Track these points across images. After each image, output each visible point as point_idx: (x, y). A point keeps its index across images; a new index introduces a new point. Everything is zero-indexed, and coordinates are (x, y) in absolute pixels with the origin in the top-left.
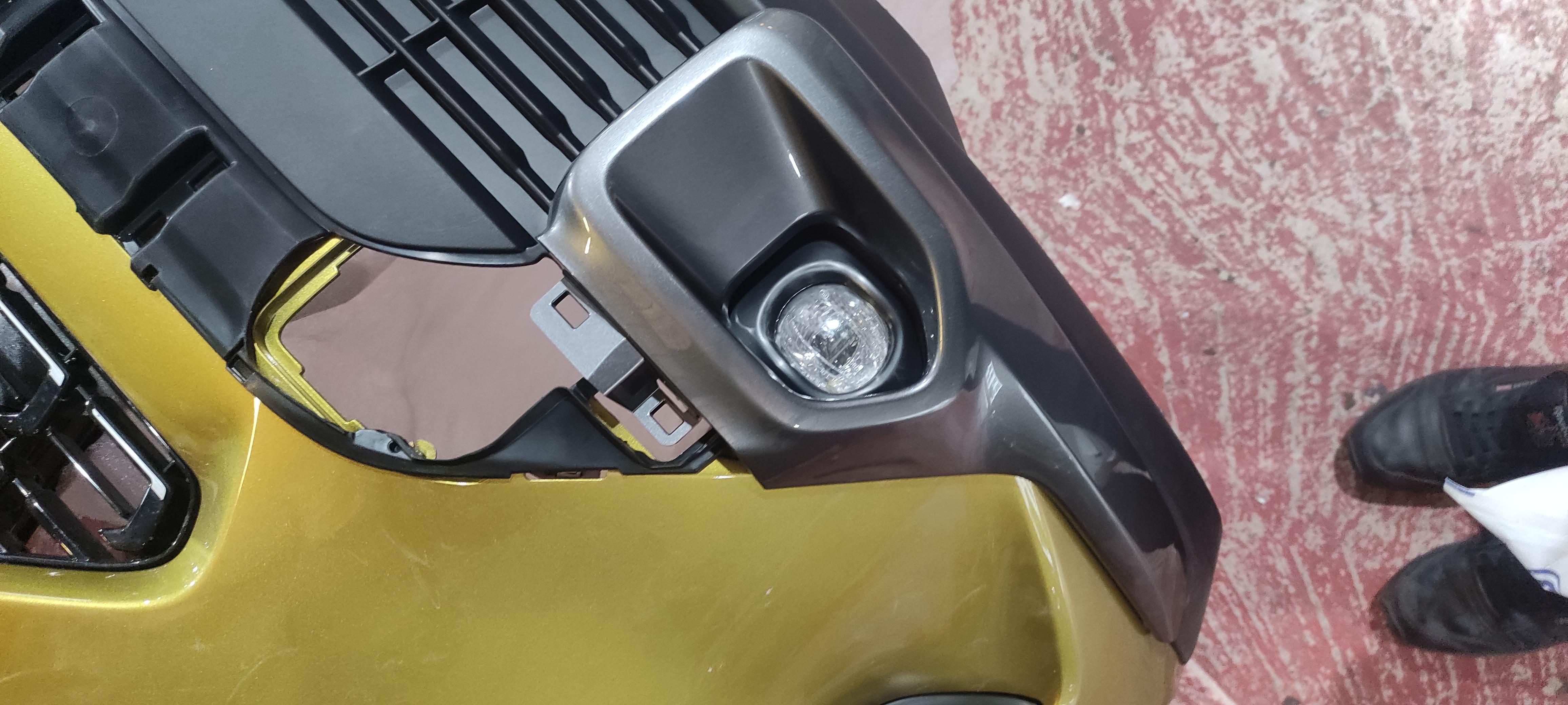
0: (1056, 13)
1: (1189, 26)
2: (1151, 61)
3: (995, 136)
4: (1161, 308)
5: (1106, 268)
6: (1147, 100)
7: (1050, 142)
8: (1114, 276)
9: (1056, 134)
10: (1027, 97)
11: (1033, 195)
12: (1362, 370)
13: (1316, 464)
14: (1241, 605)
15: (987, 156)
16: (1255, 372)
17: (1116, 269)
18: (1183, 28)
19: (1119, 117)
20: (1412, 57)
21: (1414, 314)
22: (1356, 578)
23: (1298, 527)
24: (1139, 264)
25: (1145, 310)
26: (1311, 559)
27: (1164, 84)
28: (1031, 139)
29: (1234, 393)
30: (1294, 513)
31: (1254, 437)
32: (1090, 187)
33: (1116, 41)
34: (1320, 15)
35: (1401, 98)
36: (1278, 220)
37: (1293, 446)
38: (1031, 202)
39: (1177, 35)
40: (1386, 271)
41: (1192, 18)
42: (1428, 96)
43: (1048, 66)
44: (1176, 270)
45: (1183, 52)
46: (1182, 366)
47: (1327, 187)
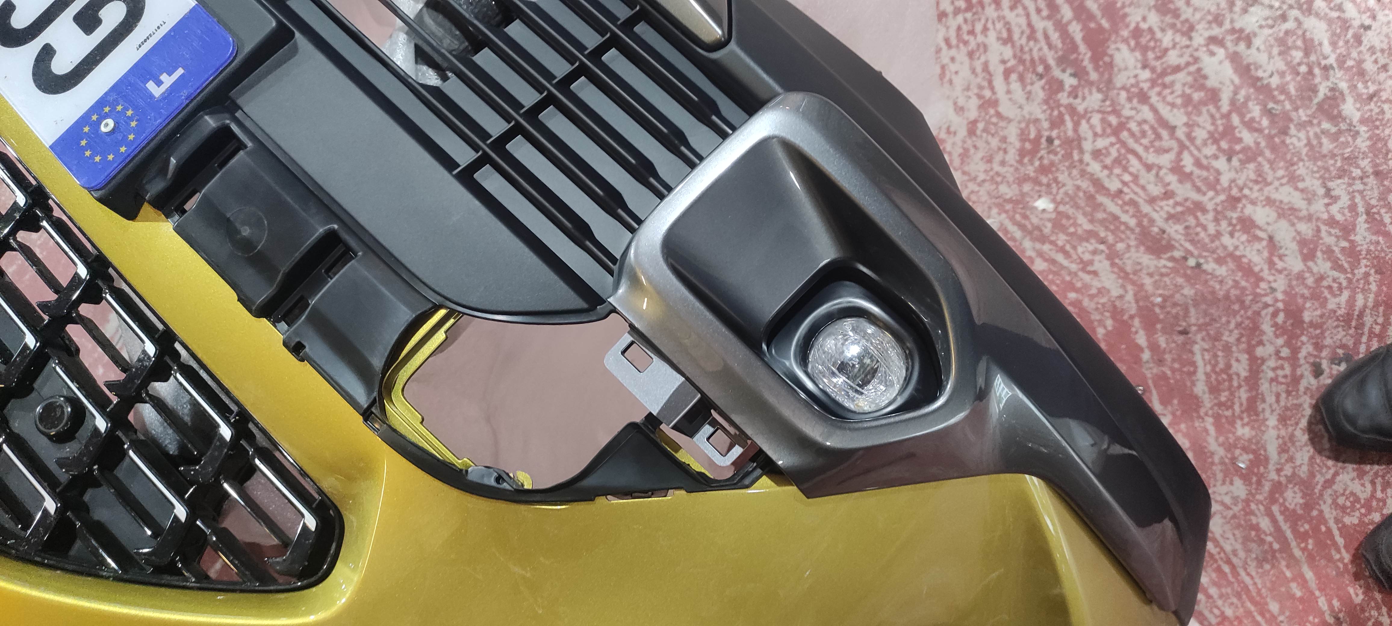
0: (1020, 38)
1: (1143, 41)
2: (1110, 75)
3: (972, 151)
4: (1135, 295)
5: (1082, 261)
6: (1109, 109)
7: (1022, 153)
8: (1090, 268)
9: (1028, 146)
10: (998, 115)
11: (1010, 201)
12: (1328, 341)
13: (1290, 429)
14: (1229, 562)
15: (966, 168)
16: (1227, 348)
17: (1091, 262)
18: (1138, 44)
19: (1084, 126)
20: (1354, 54)
21: (1374, 287)
22: (1336, 533)
23: (1278, 488)
24: (1112, 256)
25: (1121, 297)
26: (1293, 517)
27: (1123, 94)
28: (1005, 151)
29: (1209, 368)
30: (1273, 476)
31: (1231, 407)
32: (1062, 191)
33: (1076, 59)
34: (1264, 23)
35: (1346, 92)
36: (1239, 210)
37: (1267, 413)
38: (1009, 207)
39: (1132, 50)
40: (1343, 249)
41: (1145, 34)
42: (1372, 88)
43: (1015, 86)
44: (1147, 260)
45: (1139, 65)
46: (1159, 346)
47: (1283, 177)
